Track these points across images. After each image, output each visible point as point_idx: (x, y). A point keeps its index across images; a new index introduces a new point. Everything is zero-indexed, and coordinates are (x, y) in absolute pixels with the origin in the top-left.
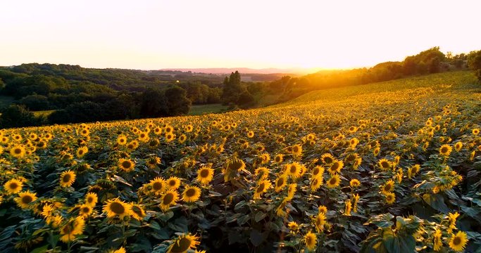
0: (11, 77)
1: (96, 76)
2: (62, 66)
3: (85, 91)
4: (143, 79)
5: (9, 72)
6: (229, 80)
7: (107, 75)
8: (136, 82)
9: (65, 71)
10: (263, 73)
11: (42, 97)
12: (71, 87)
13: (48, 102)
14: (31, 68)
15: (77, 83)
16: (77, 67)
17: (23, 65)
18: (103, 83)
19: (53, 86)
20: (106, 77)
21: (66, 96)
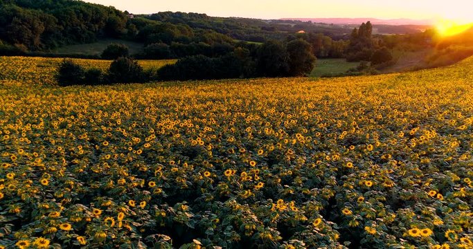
0: (144, 24)
1: (219, 25)
2: (191, 14)
3: (205, 41)
4: (263, 28)
5: (144, 19)
6: (357, 32)
7: (229, 23)
8: (255, 32)
9: (193, 20)
10: (392, 24)
11: (165, 45)
12: (195, 35)
13: (170, 51)
14: (165, 17)
15: (200, 31)
16: (204, 16)
17: (160, 13)
18: (225, 33)
19: (177, 34)
20: (228, 26)
21: (187, 45)
